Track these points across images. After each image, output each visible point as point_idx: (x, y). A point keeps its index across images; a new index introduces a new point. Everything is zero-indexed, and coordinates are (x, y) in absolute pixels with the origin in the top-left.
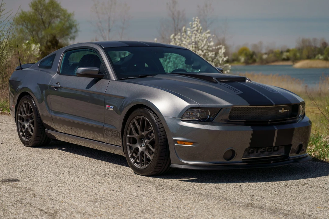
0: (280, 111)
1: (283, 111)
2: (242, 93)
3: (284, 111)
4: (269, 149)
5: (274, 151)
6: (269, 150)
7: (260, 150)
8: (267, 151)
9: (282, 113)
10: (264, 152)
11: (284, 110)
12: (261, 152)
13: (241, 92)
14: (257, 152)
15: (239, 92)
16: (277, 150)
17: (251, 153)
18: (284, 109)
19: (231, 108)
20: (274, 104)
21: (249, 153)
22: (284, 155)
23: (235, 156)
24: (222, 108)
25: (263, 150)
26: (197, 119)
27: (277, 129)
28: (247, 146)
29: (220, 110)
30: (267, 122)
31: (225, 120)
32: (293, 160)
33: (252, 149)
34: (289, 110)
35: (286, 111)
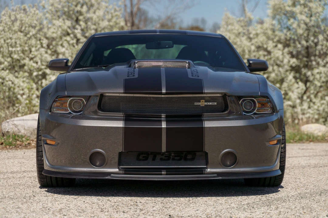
0: (196, 104)
1: (202, 103)
3: (206, 104)
4: (175, 156)
5: (186, 159)
6: (176, 158)
8: (173, 159)
9: (202, 107)
10: (168, 160)
11: (206, 102)
12: (161, 159)
14: (154, 159)
16: (193, 159)
17: (143, 160)
18: (204, 101)
19: (99, 96)
20: (164, 91)
21: (138, 159)
22: (205, 166)
23: (106, 162)
24: (90, 96)
25: (166, 157)
26: (69, 112)
27: (166, 127)
28: (121, 149)
29: (88, 98)
30: (161, 118)
31: (95, 113)
32: (216, 175)
33: (145, 154)
34: (216, 104)
35: (211, 104)
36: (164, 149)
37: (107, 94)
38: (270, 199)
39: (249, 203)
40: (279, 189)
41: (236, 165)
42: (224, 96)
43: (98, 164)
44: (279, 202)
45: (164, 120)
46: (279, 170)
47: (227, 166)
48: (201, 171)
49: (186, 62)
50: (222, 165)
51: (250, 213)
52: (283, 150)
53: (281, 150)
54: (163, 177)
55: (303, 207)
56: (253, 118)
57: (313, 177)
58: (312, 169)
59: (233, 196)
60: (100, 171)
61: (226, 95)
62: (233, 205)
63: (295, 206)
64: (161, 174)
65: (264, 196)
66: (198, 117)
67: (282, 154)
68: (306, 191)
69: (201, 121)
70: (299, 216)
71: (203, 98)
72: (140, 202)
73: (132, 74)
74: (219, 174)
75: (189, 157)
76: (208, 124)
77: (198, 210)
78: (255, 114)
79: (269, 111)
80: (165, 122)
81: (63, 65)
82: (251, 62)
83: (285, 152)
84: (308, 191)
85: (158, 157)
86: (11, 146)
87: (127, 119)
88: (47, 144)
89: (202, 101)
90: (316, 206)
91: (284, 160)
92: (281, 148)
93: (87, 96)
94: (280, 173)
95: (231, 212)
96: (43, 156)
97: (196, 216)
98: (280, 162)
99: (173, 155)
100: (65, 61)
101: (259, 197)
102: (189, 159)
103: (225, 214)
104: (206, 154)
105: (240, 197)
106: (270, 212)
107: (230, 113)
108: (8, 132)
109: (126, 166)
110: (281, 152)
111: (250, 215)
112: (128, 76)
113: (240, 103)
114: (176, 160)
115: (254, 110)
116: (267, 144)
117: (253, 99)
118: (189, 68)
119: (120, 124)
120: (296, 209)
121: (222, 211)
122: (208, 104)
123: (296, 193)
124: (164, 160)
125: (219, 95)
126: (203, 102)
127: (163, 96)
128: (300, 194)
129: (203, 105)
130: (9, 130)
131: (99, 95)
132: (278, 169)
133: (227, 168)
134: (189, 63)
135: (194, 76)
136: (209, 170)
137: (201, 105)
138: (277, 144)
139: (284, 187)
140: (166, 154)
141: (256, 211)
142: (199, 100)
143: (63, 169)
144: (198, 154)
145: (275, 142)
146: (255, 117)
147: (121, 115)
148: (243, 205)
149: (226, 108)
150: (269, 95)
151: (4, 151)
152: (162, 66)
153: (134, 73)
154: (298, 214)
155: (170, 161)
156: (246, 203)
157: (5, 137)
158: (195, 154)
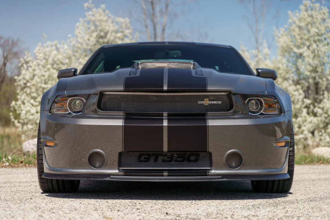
0: (200, 102)
1: (206, 102)
3: (210, 102)
4: (178, 157)
5: (189, 161)
6: (179, 159)
8: (176, 161)
9: (207, 106)
10: (171, 161)
12: (163, 161)
14: (156, 161)
16: (196, 160)
17: (145, 161)
18: (208, 99)
19: (99, 95)
20: (165, 88)
21: (140, 161)
22: (209, 168)
24: (90, 95)
25: (168, 158)
26: (69, 112)
27: (167, 125)
28: (120, 149)
29: (88, 97)
30: (163, 116)
31: (95, 112)
32: (220, 177)
33: (147, 156)
34: (220, 102)
35: (215, 102)
36: (165, 149)
37: (108, 93)
38: (278, 201)
39: (254, 205)
40: (288, 195)
41: (242, 167)
42: (230, 94)
43: (97, 165)
44: (287, 203)
45: (165, 119)
46: (288, 174)
47: (232, 168)
48: (204, 173)
49: (191, 63)
50: (226, 166)
51: (255, 212)
52: (291, 153)
53: (289, 154)
54: (165, 178)
55: (313, 207)
56: (259, 118)
57: (323, 186)
58: (322, 182)
59: (239, 199)
60: (99, 172)
61: (231, 93)
62: (237, 206)
63: (304, 206)
64: (163, 176)
65: (271, 199)
66: (202, 116)
67: (290, 157)
68: (315, 196)
69: (205, 120)
70: (308, 214)
71: (207, 97)
72: (140, 203)
73: (134, 73)
74: (223, 176)
75: (193, 158)
76: (211, 123)
77: (199, 209)
78: (262, 114)
79: (277, 112)
80: (167, 120)
81: (72, 74)
82: (260, 71)
83: (294, 155)
84: (318, 196)
85: (160, 159)
86: (30, 164)
87: (128, 117)
88: (46, 146)
89: (205, 99)
90: (326, 207)
91: (292, 164)
92: (290, 152)
93: (87, 94)
94: (288, 177)
95: (234, 211)
96: (43, 159)
97: (195, 214)
98: (289, 166)
99: (176, 156)
100: (73, 70)
101: (267, 200)
102: (193, 161)
103: (227, 212)
104: (210, 154)
105: (246, 200)
106: (276, 211)
107: (235, 113)
108: (28, 152)
109: (127, 167)
110: (290, 156)
111: (255, 213)
112: (130, 75)
113: (246, 102)
114: (179, 161)
115: (260, 110)
116: (275, 145)
117: (260, 98)
118: (194, 69)
119: (120, 123)
120: (305, 209)
121: (225, 210)
122: (213, 102)
123: (305, 197)
124: (166, 161)
125: (223, 93)
126: (207, 100)
127: (165, 94)
128: (309, 198)
129: (207, 104)
130: (30, 150)
131: (98, 93)
132: (287, 172)
133: (233, 170)
134: (194, 64)
135: (198, 74)
136: (213, 171)
137: (205, 104)
138: (285, 146)
139: (293, 193)
140: (168, 155)
141: (260, 211)
142: (202, 98)
143: (62, 171)
144: (201, 155)
145: (283, 144)
146: (262, 117)
147: (121, 113)
148: (248, 206)
149: (231, 107)
150: (276, 94)
151: (23, 169)
152: (166, 66)
153: (136, 73)
154: (307, 213)
155: (173, 163)
156: (252, 204)
157: (25, 157)
158: (199, 155)
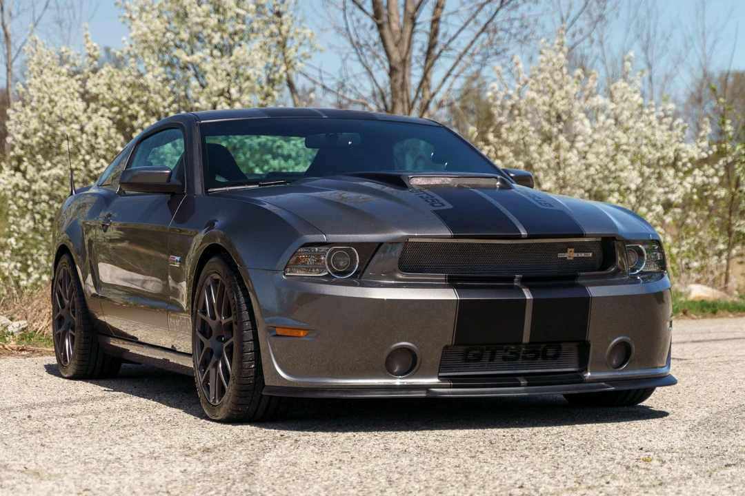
0: (560, 255)
1: (571, 255)
2: (451, 207)
3: (575, 255)
4: (527, 352)
5: (545, 357)
6: (529, 355)
7: (499, 355)
8: (524, 358)
9: (571, 260)
10: (516, 359)
11: (575, 252)
12: (504, 359)
13: (448, 206)
14: (492, 359)
15: (443, 205)
16: (556, 357)
17: (474, 361)
18: (573, 250)
19: (403, 243)
20: (524, 233)
21: (467, 360)
22: (577, 369)
23: (418, 365)
24: (381, 244)
25: (512, 353)
27: (532, 298)
28: (448, 339)
29: (376, 249)
30: (514, 282)
31: (390, 274)
33: (476, 350)
34: (591, 255)
35: (583, 255)
36: (527, 338)
41: (627, 365)
47: (614, 368)
49: (496, 178)
50: (609, 364)
64: (521, 385)
71: (570, 245)
74: (609, 382)
75: (551, 352)
78: (641, 273)
80: (528, 289)
88: (277, 335)
89: (569, 250)
99: (524, 349)
100: (168, 172)
102: (551, 357)
107: (617, 272)
109: (445, 372)
114: (529, 359)
115: (640, 265)
116: (668, 326)
117: (640, 245)
122: (580, 255)
124: (509, 359)
125: (595, 239)
126: (571, 251)
129: (572, 258)
133: (616, 371)
136: (589, 374)
137: (568, 258)
140: (512, 349)
142: (565, 248)
144: (565, 346)
155: (520, 361)
158: (560, 348)
